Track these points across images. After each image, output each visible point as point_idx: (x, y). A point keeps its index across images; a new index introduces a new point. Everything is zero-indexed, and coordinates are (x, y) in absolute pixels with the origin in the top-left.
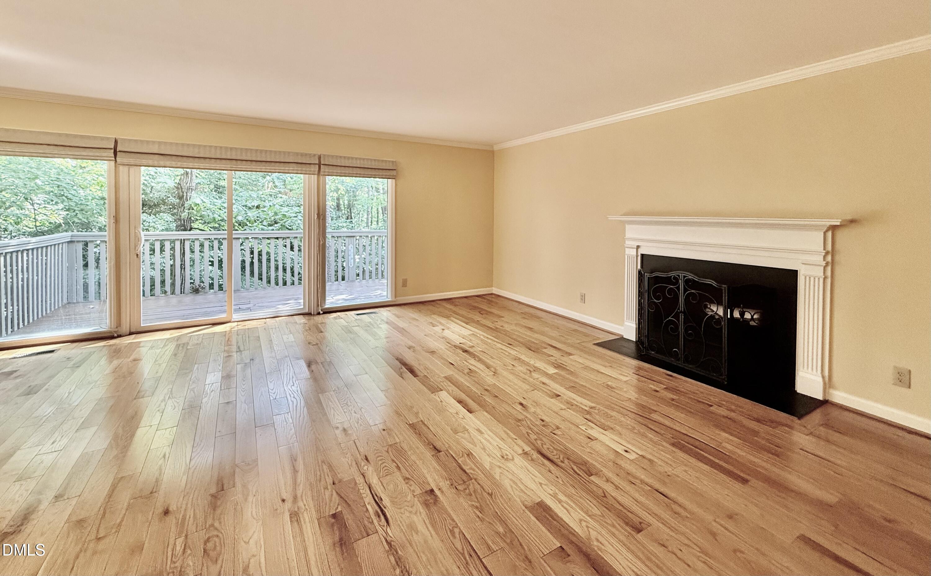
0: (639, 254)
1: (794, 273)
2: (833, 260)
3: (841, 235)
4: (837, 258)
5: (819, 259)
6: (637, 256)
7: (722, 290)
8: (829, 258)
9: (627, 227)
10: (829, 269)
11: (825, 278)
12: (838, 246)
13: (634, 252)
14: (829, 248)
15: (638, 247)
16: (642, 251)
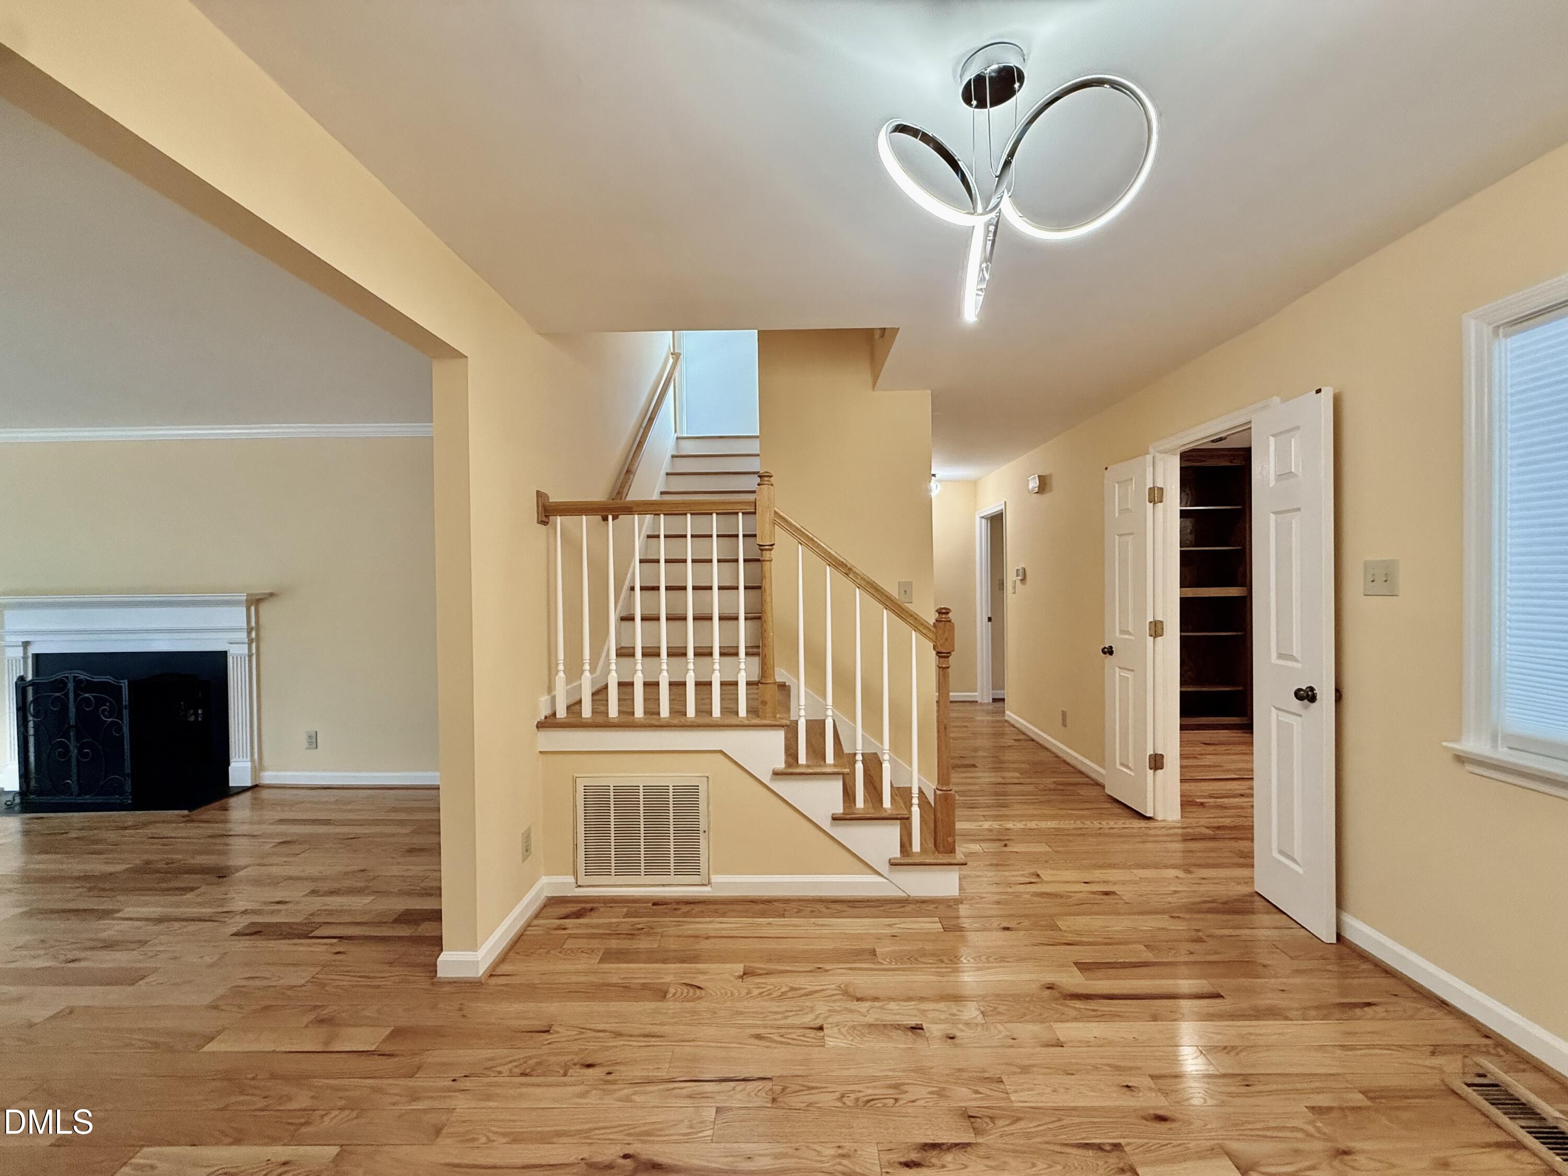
0: (30, 655)
1: (224, 654)
2: (258, 635)
3: (264, 608)
4: (263, 633)
5: (243, 636)
6: (25, 658)
7: (121, 686)
8: (253, 635)
9: (8, 614)
10: (254, 645)
11: (250, 656)
12: (262, 621)
13: (19, 652)
14: (253, 624)
15: (26, 645)
16: (34, 650)
